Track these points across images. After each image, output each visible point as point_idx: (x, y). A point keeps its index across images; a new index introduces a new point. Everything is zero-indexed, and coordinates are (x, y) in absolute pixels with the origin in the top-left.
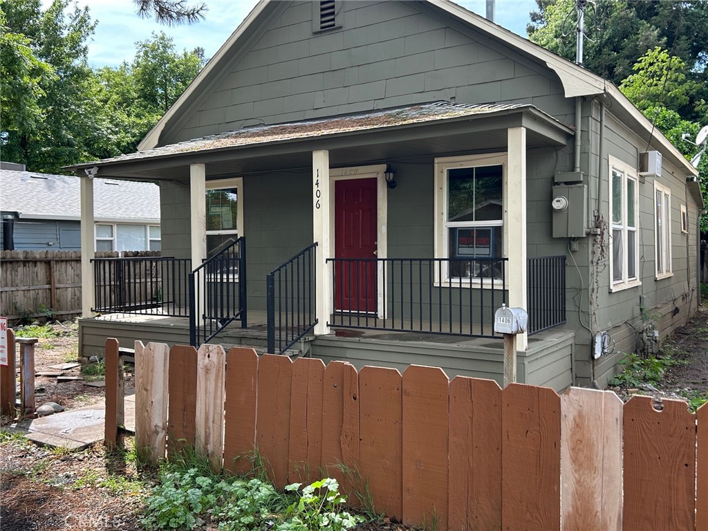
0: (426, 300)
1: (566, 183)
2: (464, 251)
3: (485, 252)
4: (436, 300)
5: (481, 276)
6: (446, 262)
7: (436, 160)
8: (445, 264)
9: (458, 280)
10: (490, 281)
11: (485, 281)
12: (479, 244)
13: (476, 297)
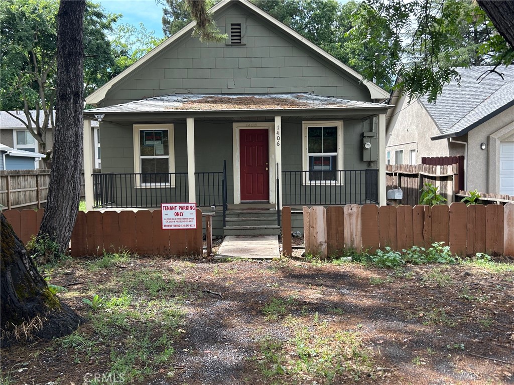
0: (298, 192)
1: (368, 137)
2: (317, 168)
3: (327, 168)
4: (303, 192)
5: (325, 179)
6: (308, 172)
7: (303, 122)
8: (308, 173)
9: (319, 182)
10: (329, 182)
11: (327, 182)
12: (325, 164)
13: (323, 189)
